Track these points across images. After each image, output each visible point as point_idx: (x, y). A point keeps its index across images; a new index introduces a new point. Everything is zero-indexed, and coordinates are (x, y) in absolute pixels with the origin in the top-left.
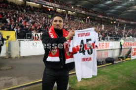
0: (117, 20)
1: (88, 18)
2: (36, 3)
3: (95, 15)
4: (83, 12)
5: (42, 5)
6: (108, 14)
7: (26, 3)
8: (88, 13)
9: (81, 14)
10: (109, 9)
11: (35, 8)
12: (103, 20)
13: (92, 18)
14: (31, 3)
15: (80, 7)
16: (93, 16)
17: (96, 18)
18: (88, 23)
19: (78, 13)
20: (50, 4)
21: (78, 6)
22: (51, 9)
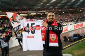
0: (82, 9)
1: (63, 13)
2: (34, 13)
3: (67, 10)
4: (60, 10)
5: (37, 13)
6: (75, 7)
7: (29, 14)
8: (63, 10)
10: (75, 4)
11: (34, 16)
12: (73, 11)
13: (66, 12)
14: (31, 14)
15: (57, 8)
18: (64, 15)
19: (57, 12)
20: (41, 11)
21: (56, 8)
22: (42, 14)
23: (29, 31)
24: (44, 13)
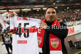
1: (68, 8)
2: (28, 8)
3: (73, 4)
4: (63, 5)
5: (32, 9)
7: (21, 10)
8: (67, 5)
9: (62, 7)
11: (29, 12)
13: (71, 7)
16: (72, 6)
17: (74, 7)
18: (69, 12)
19: (59, 7)
20: (38, 6)
22: (39, 10)
23: (21, 34)
24: (42, 8)
